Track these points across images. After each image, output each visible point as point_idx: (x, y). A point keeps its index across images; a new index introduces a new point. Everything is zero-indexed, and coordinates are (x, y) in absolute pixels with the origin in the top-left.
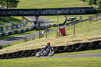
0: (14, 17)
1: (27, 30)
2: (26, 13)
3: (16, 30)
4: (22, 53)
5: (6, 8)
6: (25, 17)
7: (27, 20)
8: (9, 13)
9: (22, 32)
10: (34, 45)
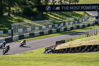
0: (76, 12)
1: (89, 25)
2: (88, 8)
3: (77, 24)
4: (85, 48)
5: (68, 3)
6: (86, 12)
7: (88, 15)
8: (71, 8)
9: (84, 27)
10: (96, 40)
